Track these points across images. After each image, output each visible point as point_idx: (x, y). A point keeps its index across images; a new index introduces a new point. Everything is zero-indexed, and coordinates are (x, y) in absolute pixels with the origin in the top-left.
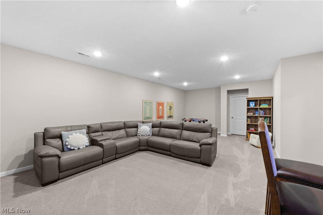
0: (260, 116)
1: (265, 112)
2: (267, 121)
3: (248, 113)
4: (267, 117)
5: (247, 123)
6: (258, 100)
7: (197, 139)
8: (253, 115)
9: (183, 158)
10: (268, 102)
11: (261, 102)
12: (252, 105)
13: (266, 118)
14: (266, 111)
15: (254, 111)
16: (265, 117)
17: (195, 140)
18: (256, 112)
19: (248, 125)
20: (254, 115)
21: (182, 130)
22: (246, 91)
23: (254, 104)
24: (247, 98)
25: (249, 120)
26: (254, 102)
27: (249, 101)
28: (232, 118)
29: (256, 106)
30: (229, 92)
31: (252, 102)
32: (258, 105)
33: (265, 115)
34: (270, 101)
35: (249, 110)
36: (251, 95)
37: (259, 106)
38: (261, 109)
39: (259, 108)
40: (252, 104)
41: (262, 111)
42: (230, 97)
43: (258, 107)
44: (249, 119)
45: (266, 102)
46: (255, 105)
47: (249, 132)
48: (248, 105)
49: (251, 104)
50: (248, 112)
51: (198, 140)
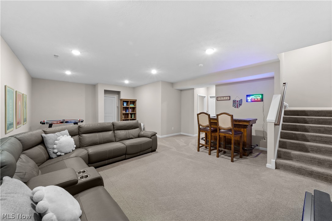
6: (129, 101)
7: (132, 135)
9: (141, 153)
14: (133, 109)
15: (126, 109)
17: (131, 137)
20: (126, 113)
21: (114, 131)
22: (118, 93)
23: (126, 104)
29: (128, 106)
30: (106, 92)
33: (132, 112)
34: (134, 102)
36: (124, 96)
41: (131, 109)
49: (124, 104)
51: (134, 136)
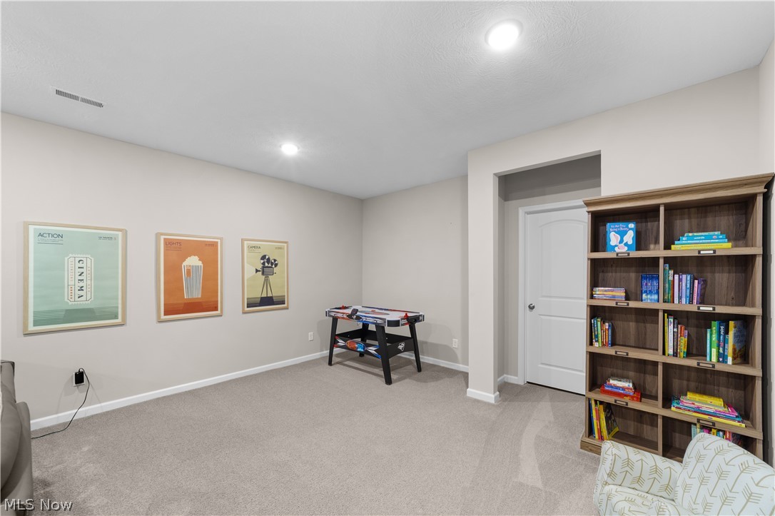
0: (675, 306)
1: (704, 283)
2: (722, 343)
3: (599, 291)
4: (725, 319)
5: (592, 349)
6: (657, 206)
8: (624, 304)
10: (726, 220)
11: (678, 223)
12: (621, 240)
13: (715, 325)
14: (709, 275)
15: (633, 275)
16: (705, 320)
18: (648, 285)
19: (595, 361)
20: (633, 304)
23: (630, 237)
24: (588, 204)
25: (602, 328)
26: (632, 225)
27: (600, 221)
28: (531, 308)
29: (647, 249)
31: (621, 226)
32: (657, 242)
33: (702, 301)
34: (745, 204)
35: (600, 271)
37: (667, 247)
38: (678, 264)
39: (667, 260)
40: (622, 234)
41: (686, 278)
42: (521, 211)
43: (657, 251)
44: (603, 322)
45: (710, 220)
46: (640, 243)
47: (601, 403)
48: (597, 241)
49: (613, 239)
50: (595, 282)
